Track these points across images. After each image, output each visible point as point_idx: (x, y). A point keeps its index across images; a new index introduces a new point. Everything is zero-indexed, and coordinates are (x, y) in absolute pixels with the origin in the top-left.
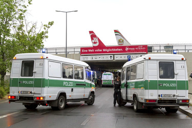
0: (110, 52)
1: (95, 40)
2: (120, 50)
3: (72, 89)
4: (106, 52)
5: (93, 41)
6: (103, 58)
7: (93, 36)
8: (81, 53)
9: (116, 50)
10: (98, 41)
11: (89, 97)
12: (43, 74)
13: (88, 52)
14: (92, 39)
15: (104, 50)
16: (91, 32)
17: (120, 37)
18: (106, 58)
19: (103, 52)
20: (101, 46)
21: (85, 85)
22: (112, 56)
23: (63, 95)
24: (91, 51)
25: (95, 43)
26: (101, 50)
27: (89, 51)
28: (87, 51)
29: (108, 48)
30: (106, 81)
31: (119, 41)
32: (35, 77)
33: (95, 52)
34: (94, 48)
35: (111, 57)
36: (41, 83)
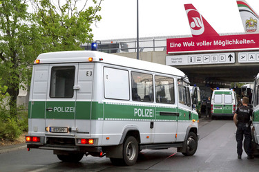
0: (227, 47)
1: (198, 22)
2: (248, 42)
3: (152, 124)
4: (220, 47)
5: (193, 25)
6: (214, 58)
7: (192, 14)
8: (169, 49)
9: (241, 42)
10: (202, 25)
11: (187, 139)
12: (92, 92)
13: (183, 48)
14: (191, 20)
15: (216, 43)
16: (187, 6)
17: (248, 16)
18: (221, 59)
19: (212, 47)
20: (210, 34)
21: (178, 115)
22: (233, 54)
23: (133, 134)
24: (189, 45)
25: (196, 28)
26: (209, 44)
27: (185, 44)
28: (180, 45)
29: (224, 38)
30: (221, 106)
31: (248, 24)
32: (78, 98)
33: (196, 48)
34: (195, 39)
35: (230, 56)
36: (89, 111)
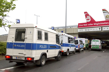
0: (98, 25)
1: (88, 17)
2: (106, 23)
4: (96, 25)
5: (87, 19)
6: (94, 29)
7: (87, 15)
8: (79, 26)
9: (104, 23)
10: (90, 18)
13: (83, 26)
14: (86, 17)
15: (94, 24)
16: (85, 13)
17: (106, 14)
18: (97, 29)
19: (93, 25)
22: (101, 28)
24: (85, 25)
25: (88, 20)
26: (92, 24)
27: (84, 25)
28: (82, 25)
29: (97, 22)
31: (106, 17)
33: (88, 26)
35: (100, 28)
